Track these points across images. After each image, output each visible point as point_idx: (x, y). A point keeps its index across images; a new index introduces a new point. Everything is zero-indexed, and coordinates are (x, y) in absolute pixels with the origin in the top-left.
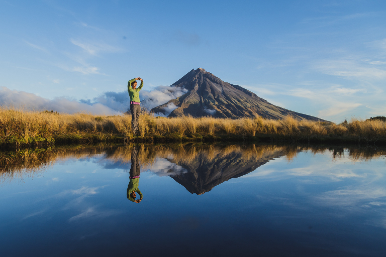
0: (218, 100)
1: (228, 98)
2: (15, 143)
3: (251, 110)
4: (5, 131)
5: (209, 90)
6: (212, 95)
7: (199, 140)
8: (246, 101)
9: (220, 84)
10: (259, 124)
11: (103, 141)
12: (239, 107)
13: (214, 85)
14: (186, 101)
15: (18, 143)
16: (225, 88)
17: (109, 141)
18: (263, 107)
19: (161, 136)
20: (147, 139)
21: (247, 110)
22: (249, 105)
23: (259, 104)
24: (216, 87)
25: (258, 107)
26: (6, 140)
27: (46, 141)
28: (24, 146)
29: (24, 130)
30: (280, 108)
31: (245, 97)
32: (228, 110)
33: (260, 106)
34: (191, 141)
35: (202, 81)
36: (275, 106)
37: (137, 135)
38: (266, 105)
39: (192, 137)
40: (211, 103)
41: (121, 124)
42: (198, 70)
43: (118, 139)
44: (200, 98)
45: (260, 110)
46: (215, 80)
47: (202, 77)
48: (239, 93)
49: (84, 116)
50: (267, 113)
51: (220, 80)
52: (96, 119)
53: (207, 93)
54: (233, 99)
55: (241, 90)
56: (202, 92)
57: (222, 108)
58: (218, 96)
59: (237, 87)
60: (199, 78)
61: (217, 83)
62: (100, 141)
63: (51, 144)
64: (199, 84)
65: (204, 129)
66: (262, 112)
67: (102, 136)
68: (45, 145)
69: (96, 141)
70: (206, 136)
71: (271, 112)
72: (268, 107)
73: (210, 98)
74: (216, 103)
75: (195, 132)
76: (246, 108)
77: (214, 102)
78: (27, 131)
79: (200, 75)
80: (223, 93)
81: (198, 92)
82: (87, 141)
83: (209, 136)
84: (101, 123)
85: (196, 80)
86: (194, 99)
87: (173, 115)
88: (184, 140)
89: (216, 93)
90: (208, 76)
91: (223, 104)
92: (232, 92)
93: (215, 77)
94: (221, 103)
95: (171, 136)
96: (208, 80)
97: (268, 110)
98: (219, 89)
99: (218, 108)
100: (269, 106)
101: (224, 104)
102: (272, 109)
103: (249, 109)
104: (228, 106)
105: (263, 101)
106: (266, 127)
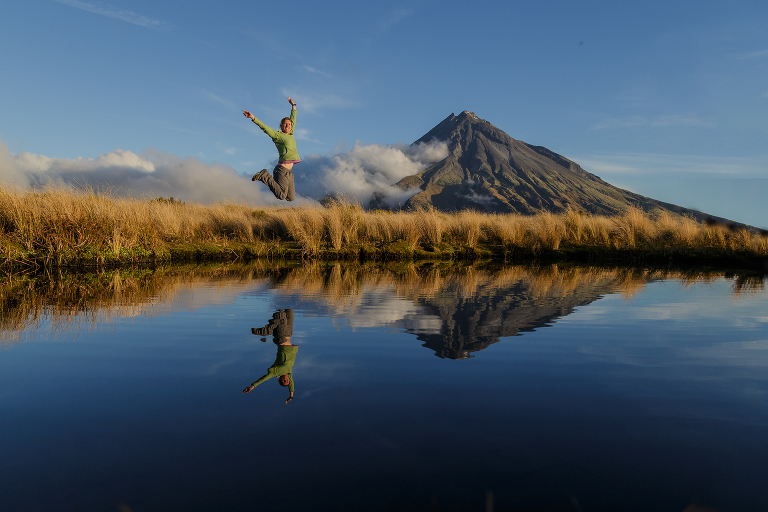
0: (500, 176)
1: (521, 174)
2: (94, 260)
3: (566, 197)
4: (76, 236)
5: (483, 157)
6: (489, 168)
7: (446, 257)
8: (558, 179)
9: (507, 145)
10: (572, 226)
11: (263, 257)
12: (542, 191)
13: (494, 147)
14: (437, 180)
15: (100, 259)
16: (515, 153)
17: (273, 257)
18: (592, 191)
19: (374, 249)
20: (346, 255)
21: (558, 197)
22: (563, 187)
23: (584, 185)
24: (497, 150)
25: (582, 191)
26: (79, 253)
27: (153, 256)
28: (113, 265)
29: (111, 234)
30: (628, 193)
31: (556, 170)
32: (519, 197)
33: (586, 190)
34: (431, 257)
35: (469, 138)
36: (618, 190)
37: (327, 247)
38: (599, 186)
39: (432, 250)
40: (487, 184)
41: (298, 225)
42: (463, 115)
43: (290, 253)
44: (465, 173)
45: (586, 197)
46: (495, 136)
47: (470, 130)
48: (543, 163)
49: (231, 209)
50: (599, 203)
51: (506, 137)
52: (254, 214)
53: (479, 163)
54: (531, 176)
55: (549, 156)
56: (468, 161)
57: (509, 193)
58: (501, 170)
59: (541, 151)
60: (464, 133)
61: (499, 142)
62: (255, 257)
63: (164, 262)
64: (463, 144)
65: (458, 235)
66: (590, 201)
67: (260, 248)
68: (152, 263)
69: (249, 257)
70: (461, 249)
71: (608, 200)
72: (603, 192)
73: (484, 173)
74: (497, 183)
75: (439, 241)
76: (556, 193)
77: (491, 181)
78: (117, 237)
79: (466, 127)
80: (512, 163)
81: (461, 161)
82: (233, 256)
83: (466, 248)
84: (261, 223)
85: (457, 136)
86: (453, 175)
87: (407, 206)
88: (417, 257)
89: (497, 163)
90: (481, 127)
91: (511, 184)
92: (529, 161)
93: (496, 129)
94: (506, 182)
95: (392, 249)
96: (481, 135)
97: (601, 196)
98: (503, 154)
99: (500, 193)
100: (605, 188)
101: (513, 184)
102: (611, 194)
103: (563, 195)
104: (520, 189)
105: (594, 180)
106: (587, 231)
